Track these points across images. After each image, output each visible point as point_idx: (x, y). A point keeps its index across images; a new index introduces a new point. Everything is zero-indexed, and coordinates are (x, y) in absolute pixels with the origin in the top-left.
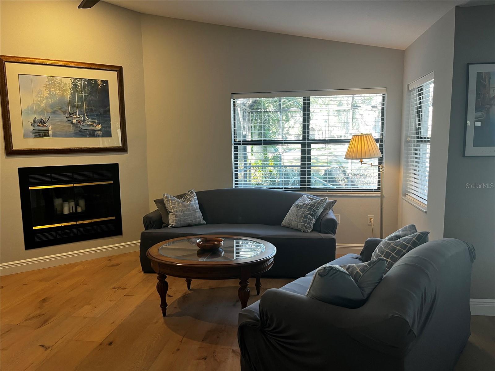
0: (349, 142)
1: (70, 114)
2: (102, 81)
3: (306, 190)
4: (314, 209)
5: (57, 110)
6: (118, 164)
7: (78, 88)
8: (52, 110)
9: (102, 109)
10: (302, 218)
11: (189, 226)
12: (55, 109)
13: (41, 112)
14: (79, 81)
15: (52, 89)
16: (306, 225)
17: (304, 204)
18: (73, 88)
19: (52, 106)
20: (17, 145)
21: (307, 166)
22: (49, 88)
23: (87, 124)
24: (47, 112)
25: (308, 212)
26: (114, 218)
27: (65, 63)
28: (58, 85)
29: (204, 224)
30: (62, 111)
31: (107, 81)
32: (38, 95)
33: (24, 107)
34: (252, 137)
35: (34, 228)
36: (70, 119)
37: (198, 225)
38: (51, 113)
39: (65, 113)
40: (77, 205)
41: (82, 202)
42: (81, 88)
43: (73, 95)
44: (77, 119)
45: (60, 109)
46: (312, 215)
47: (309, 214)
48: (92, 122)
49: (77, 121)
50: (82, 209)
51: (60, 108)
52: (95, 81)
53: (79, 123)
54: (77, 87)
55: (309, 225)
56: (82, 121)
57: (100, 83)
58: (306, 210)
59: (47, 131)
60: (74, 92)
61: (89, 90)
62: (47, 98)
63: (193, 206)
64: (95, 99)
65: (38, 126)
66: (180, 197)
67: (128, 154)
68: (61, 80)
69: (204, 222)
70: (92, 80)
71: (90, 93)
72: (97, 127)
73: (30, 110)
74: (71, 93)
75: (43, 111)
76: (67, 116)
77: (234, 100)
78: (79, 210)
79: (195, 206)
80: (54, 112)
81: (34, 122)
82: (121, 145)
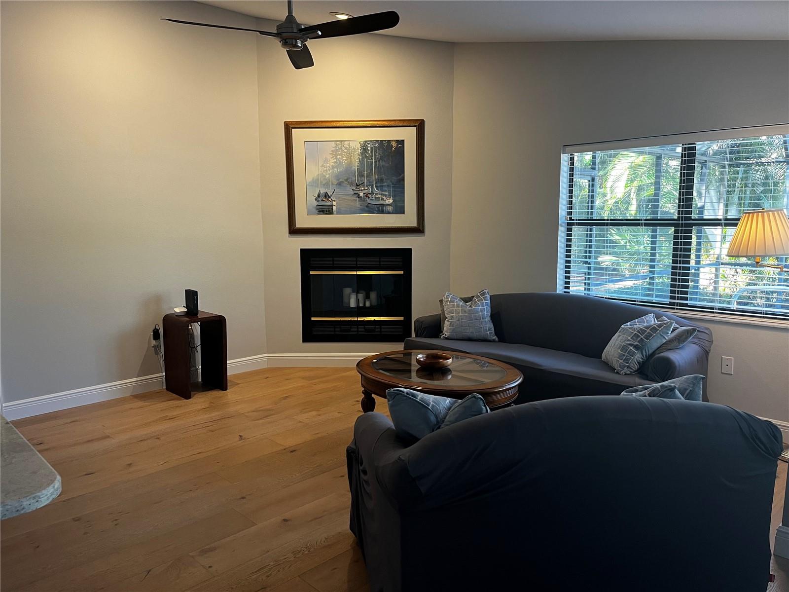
1: (357, 185)
2: (397, 141)
4: (642, 337)
5: (343, 182)
6: (410, 250)
7: (368, 153)
8: (337, 182)
9: (394, 178)
10: (619, 351)
11: (470, 339)
12: (341, 180)
13: (326, 185)
14: (369, 144)
15: (338, 157)
16: (622, 361)
18: (362, 154)
19: (337, 177)
20: (300, 224)
22: (336, 155)
23: (376, 197)
24: (332, 184)
25: (630, 341)
26: (402, 318)
28: (345, 150)
29: (494, 341)
30: (348, 182)
31: (403, 141)
32: (325, 164)
33: (309, 179)
35: (313, 319)
36: (356, 192)
37: (485, 340)
38: (336, 185)
39: (351, 184)
40: (367, 297)
41: (373, 295)
42: (372, 152)
43: (361, 162)
44: (365, 192)
45: (346, 180)
47: (631, 345)
48: (382, 194)
49: (364, 194)
50: (371, 304)
51: (346, 178)
52: (389, 141)
53: (366, 196)
54: (366, 152)
55: (627, 363)
56: (370, 194)
57: (394, 144)
59: (331, 207)
60: (363, 158)
61: (380, 154)
62: (333, 167)
64: (387, 165)
65: (323, 201)
67: (425, 236)
68: (349, 145)
69: (495, 338)
70: (385, 141)
71: (382, 158)
72: (387, 201)
73: (315, 183)
74: (360, 160)
75: (328, 183)
76: (353, 188)
77: (571, 155)
78: (368, 304)
79: (481, 313)
80: (340, 184)
81: (319, 196)
82: (416, 225)
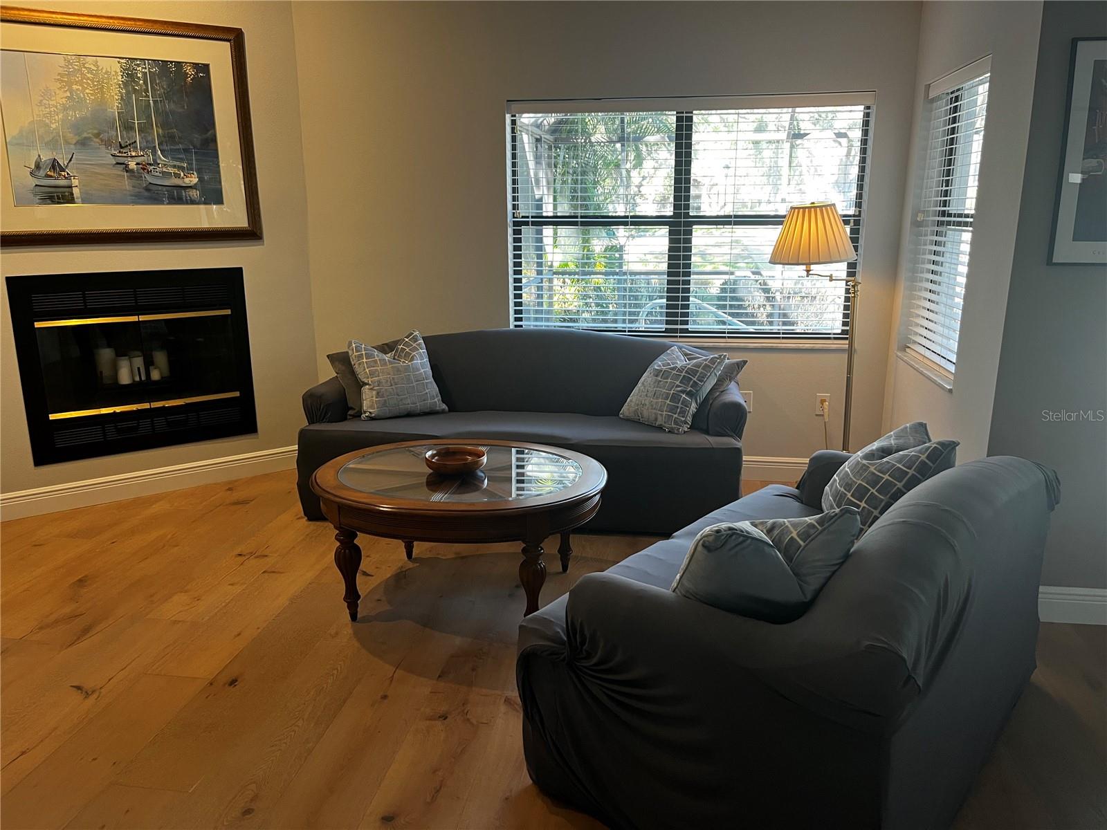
0: (781, 223)
1: (121, 147)
2: (195, 66)
3: (679, 335)
4: (695, 379)
5: (89, 138)
6: (240, 270)
7: (138, 84)
8: (77, 138)
9: (196, 136)
10: (668, 402)
11: (409, 415)
12: (85, 135)
13: (53, 143)
14: (138, 65)
15: (75, 87)
16: (676, 416)
17: (673, 369)
18: (125, 84)
19: (77, 127)
21: (681, 278)
22: (70, 84)
23: (163, 173)
24: (67, 142)
25: (681, 387)
26: (237, 394)
27: (104, 20)
28: (89, 75)
29: (443, 412)
30: (102, 141)
31: (207, 66)
32: (44, 101)
33: (12, 132)
34: (555, 207)
35: (52, 417)
36: (121, 160)
37: (431, 413)
38: (75, 144)
39: (108, 143)
40: (149, 363)
41: (161, 358)
42: (145, 82)
43: (125, 100)
44: (139, 160)
45: (97, 135)
46: (690, 394)
47: (683, 392)
48: (174, 166)
49: (137, 164)
50: (161, 373)
51: (95, 131)
52: (178, 64)
53: (144, 169)
54: (134, 81)
55: (683, 417)
56: (150, 165)
57: (190, 71)
58: (678, 383)
59: (69, 189)
60: (128, 93)
61: (163, 88)
62: (65, 109)
63: (418, 370)
64: (180, 110)
65: (48, 176)
66: (386, 348)
67: (263, 245)
68: (96, 64)
69: (444, 406)
70: (171, 62)
71: (167, 96)
72: (187, 180)
73: (25, 141)
74: (122, 99)
75: (57, 141)
76: (113, 152)
77: (512, 116)
78: (155, 375)
79: (422, 371)
80: (83, 143)
81: (38, 166)
82: (246, 225)
